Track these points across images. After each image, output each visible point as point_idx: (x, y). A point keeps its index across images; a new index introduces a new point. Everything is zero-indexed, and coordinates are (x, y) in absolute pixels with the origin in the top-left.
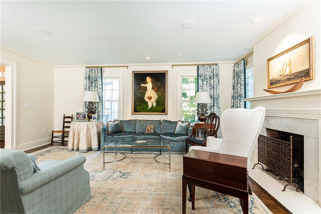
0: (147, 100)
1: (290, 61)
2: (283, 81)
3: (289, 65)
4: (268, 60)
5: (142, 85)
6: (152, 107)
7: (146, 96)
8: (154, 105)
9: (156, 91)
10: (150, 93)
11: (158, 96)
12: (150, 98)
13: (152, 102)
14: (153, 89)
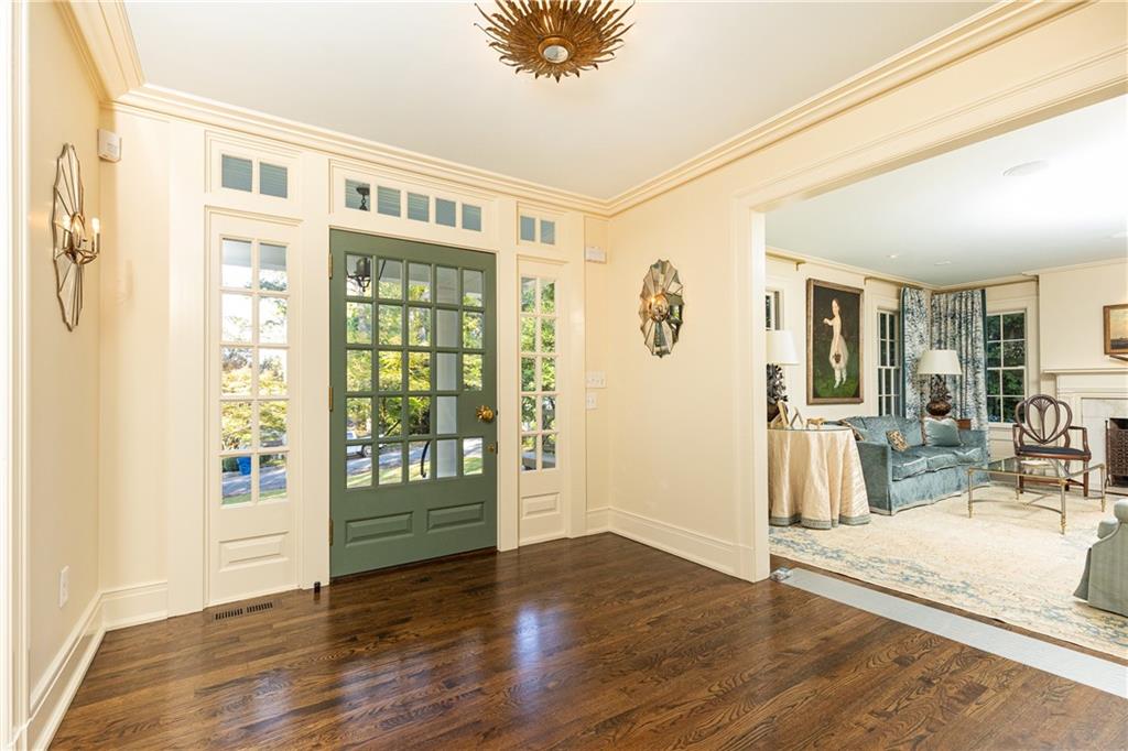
0: (833, 361)
4: (1107, 309)
5: (826, 320)
6: (841, 383)
7: (832, 353)
8: (844, 376)
9: (846, 340)
10: (838, 345)
11: (850, 352)
12: (838, 358)
13: (841, 370)
14: (842, 333)
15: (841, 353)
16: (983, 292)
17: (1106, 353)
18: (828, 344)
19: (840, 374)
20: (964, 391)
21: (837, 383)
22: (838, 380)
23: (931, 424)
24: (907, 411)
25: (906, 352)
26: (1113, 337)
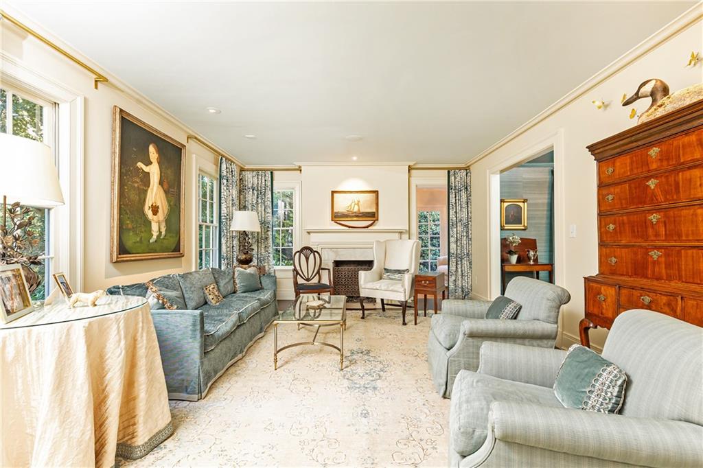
0: (149, 213)
1: (359, 202)
2: (352, 217)
3: (358, 204)
4: (333, 192)
5: (140, 165)
6: (159, 236)
7: (148, 203)
8: (163, 230)
9: (166, 192)
10: (155, 195)
11: (170, 205)
12: (155, 210)
13: (159, 223)
14: (161, 183)
15: (159, 204)
16: (272, 173)
17: (332, 220)
18: (143, 193)
19: (157, 226)
20: (260, 245)
21: (155, 237)
22: (155, 234)
23: (241, 274)
24: (223, 262)
25: (222, 212)
26: (335, 211)
